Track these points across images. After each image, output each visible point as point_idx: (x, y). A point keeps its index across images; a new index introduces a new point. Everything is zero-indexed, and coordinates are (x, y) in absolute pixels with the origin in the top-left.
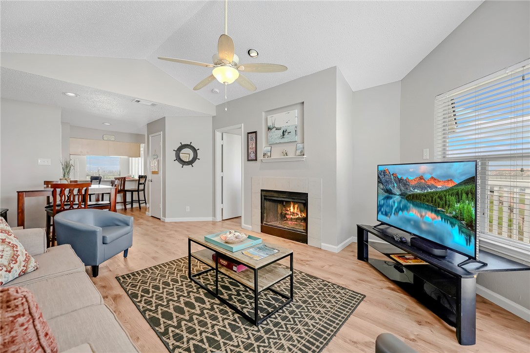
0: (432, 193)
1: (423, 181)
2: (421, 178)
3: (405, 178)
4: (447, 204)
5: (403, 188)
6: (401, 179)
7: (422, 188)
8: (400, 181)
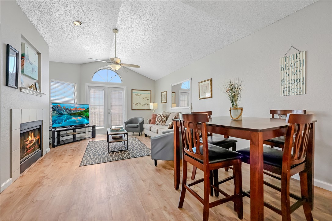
0: (79, 112)
2: (76, 108)
3: (69, 108)
4: (84, 114)
5: (68, 112)
7: (76, 111)
8: (67, 109)
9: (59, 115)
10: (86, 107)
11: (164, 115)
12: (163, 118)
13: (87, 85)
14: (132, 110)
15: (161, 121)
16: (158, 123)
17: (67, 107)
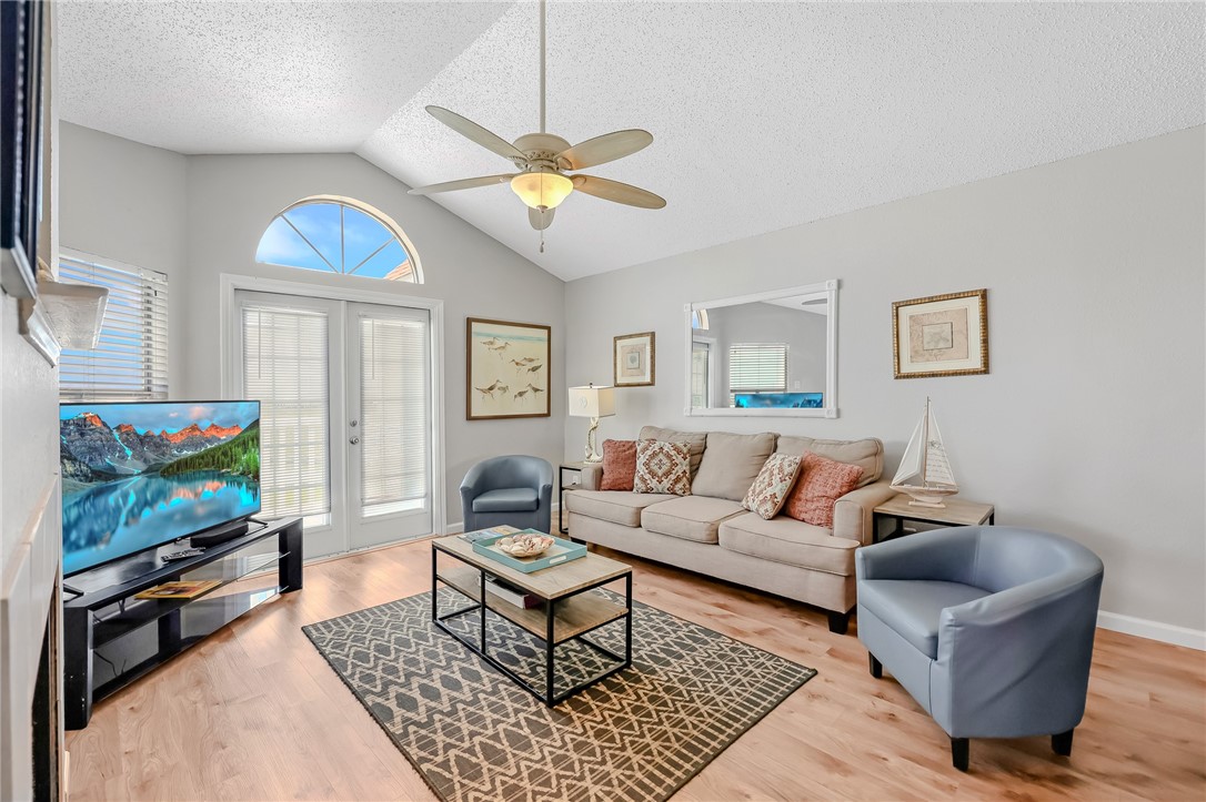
0: (212, 450)
1: (198, 433)
2: (194, 428)
3: (157, 432)
4: (233, 460)
5: (151, 456)
6: (146, 436)
7: (196, 446)
8: (144, 440)
9: (93, 485)
10: (243, 414)
11: (680, 444)
12: (678, 460)
13: (227, 282)
14: (469, 418)
15: (667, 474)
16: (653, 483)
17: (141, 426)
